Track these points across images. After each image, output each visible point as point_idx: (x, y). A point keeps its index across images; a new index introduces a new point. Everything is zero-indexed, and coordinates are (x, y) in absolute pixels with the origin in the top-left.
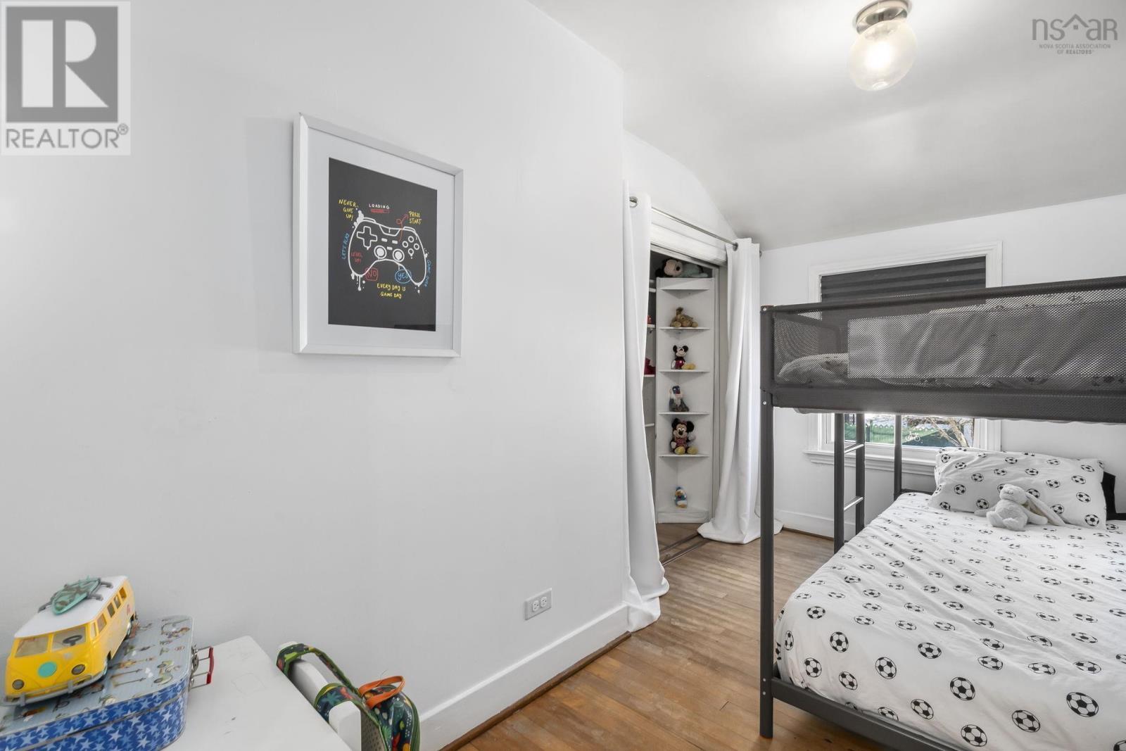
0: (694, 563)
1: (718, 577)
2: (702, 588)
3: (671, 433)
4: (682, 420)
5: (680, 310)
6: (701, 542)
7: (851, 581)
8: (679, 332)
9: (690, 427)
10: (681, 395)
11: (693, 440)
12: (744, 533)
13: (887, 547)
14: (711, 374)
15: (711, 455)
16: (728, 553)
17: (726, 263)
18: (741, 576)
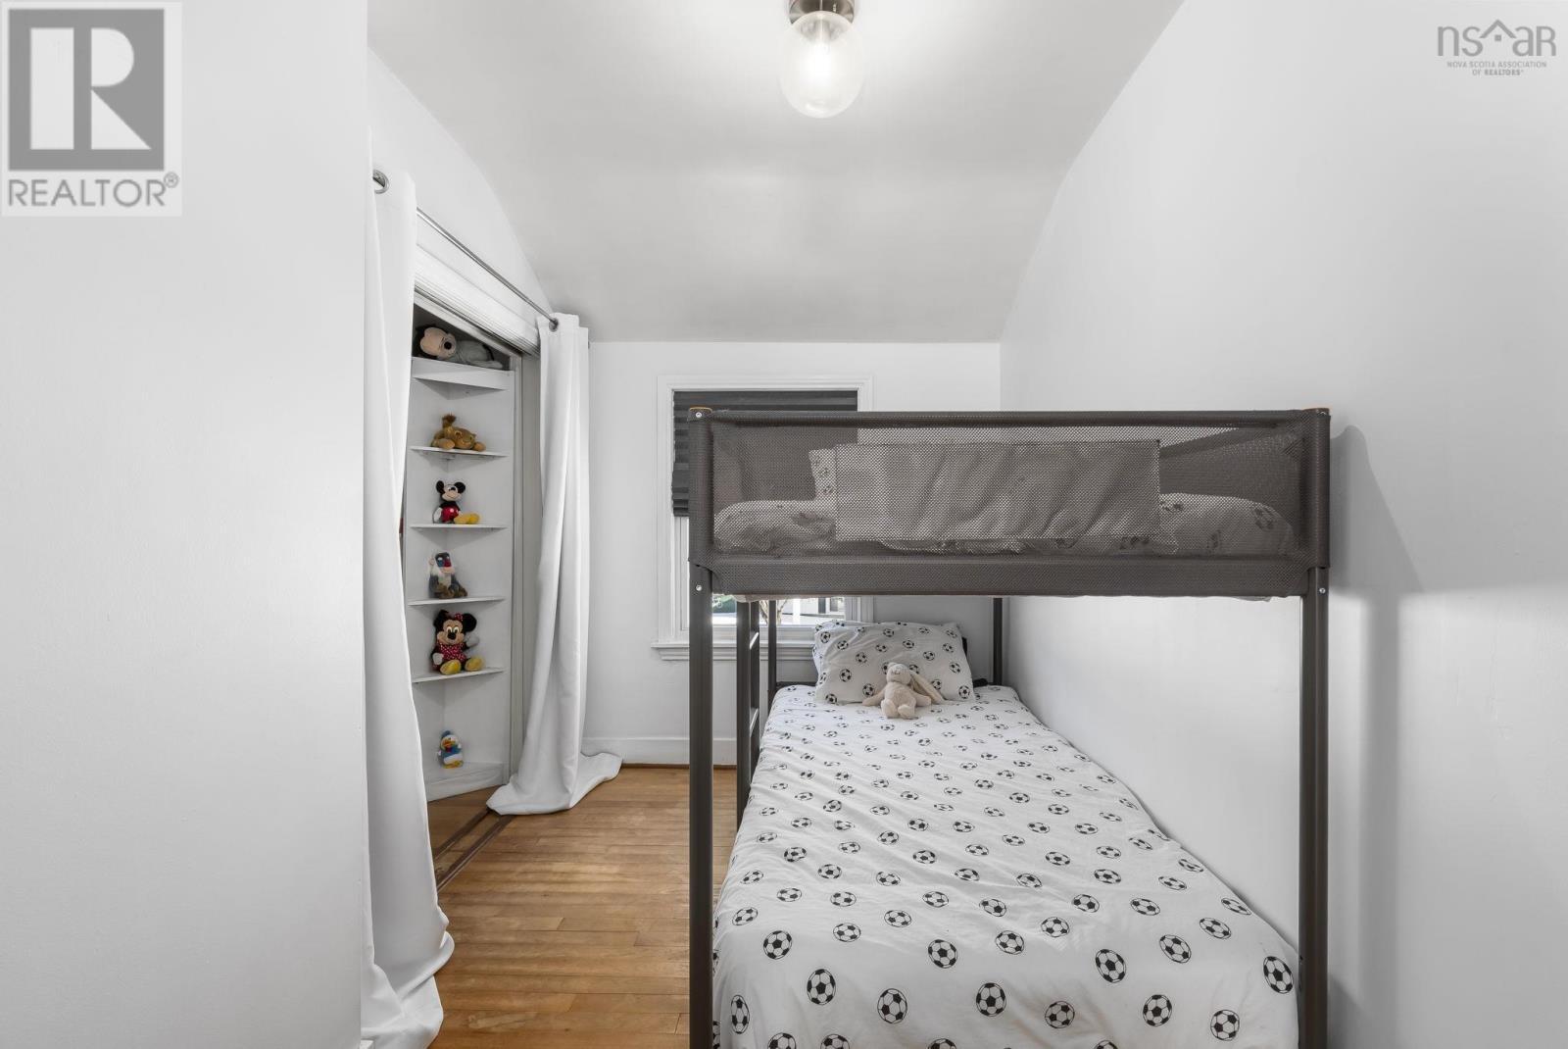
0: (491, 872)
1: (542, 888)
2: (515, 923)
3: (433, 638)
4: (452, 612)
5: (449, 420)
6: (497, 825)
7: (794, 858)
8: (448, 458)
9: (469, 623)
10: (451, 570)
11: (475, 645)
12: (570, 790)
13: (806, 781)
14: (508, 533)
15: (508, 668)
16: (547, 833)
17: (538, 348)
18: (577, 873)
